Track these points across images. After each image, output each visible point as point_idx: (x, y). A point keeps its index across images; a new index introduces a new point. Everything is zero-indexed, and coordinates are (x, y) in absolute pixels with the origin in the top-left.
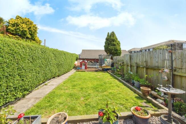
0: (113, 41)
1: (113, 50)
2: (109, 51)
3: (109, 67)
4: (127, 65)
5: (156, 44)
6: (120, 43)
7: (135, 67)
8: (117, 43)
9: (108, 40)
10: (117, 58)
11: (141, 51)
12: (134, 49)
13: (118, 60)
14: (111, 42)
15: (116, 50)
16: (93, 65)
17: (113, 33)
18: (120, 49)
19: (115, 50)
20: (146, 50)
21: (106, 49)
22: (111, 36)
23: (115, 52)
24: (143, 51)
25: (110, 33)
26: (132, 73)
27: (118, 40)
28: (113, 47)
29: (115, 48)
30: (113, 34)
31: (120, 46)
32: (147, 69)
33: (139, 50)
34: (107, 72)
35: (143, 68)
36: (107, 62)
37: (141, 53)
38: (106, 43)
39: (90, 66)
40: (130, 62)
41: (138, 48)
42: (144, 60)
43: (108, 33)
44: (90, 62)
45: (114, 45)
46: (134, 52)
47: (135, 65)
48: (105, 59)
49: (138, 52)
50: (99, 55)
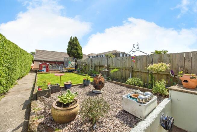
0: (76, 45)
1: (76, 54)
2: (72, 54)
3: (74, 69)
4: (89, 66)
5: (106, 52)
6: (82, 48)
7: (94, 67)
8: (80, 48)
9: (71, 44)
10: (80, 61)
11: (97, 56)
12: (92, 54)
13: (81, 63)
14: (74, 46)
15: (79, 54)
16: (54, 67)
17: (76, 37)
18: (82, 53)
19: (77, 54)
20: (100, 56)
21: (69, 53)
22: (74, 40)
23: (78, 56)
24: (99, 56)
25: (73, 38)
26: (92, 70)
27: (80, 45)
28: (76, 51)
29: (78, 52)
30: (75, 39)
31: (82, 51)
32: (100, 67)
33: (95, 56)
34: (73, 73)
35: (98, 66)
36: (71, 64)
37: (97, 58)
38: (69, 47)
39: (52, 69)
40: (91, 63)
41: (95, 54)
42: (99, 62)
43: (71, 37)
44: (50, 65)
45: (77, 49)
46: (92, 57)
47: (93, 65)
48: (69, 62)
49: (95, 57)
50: (64, 58)
